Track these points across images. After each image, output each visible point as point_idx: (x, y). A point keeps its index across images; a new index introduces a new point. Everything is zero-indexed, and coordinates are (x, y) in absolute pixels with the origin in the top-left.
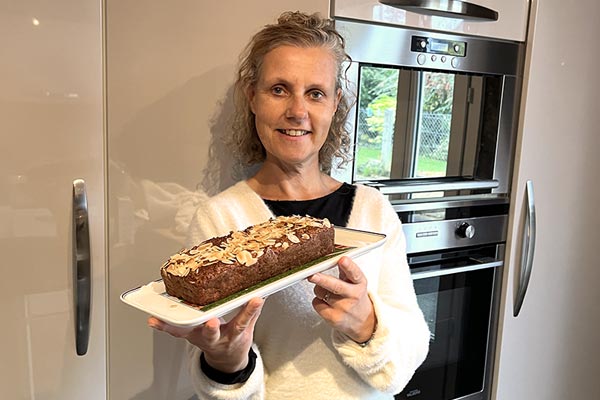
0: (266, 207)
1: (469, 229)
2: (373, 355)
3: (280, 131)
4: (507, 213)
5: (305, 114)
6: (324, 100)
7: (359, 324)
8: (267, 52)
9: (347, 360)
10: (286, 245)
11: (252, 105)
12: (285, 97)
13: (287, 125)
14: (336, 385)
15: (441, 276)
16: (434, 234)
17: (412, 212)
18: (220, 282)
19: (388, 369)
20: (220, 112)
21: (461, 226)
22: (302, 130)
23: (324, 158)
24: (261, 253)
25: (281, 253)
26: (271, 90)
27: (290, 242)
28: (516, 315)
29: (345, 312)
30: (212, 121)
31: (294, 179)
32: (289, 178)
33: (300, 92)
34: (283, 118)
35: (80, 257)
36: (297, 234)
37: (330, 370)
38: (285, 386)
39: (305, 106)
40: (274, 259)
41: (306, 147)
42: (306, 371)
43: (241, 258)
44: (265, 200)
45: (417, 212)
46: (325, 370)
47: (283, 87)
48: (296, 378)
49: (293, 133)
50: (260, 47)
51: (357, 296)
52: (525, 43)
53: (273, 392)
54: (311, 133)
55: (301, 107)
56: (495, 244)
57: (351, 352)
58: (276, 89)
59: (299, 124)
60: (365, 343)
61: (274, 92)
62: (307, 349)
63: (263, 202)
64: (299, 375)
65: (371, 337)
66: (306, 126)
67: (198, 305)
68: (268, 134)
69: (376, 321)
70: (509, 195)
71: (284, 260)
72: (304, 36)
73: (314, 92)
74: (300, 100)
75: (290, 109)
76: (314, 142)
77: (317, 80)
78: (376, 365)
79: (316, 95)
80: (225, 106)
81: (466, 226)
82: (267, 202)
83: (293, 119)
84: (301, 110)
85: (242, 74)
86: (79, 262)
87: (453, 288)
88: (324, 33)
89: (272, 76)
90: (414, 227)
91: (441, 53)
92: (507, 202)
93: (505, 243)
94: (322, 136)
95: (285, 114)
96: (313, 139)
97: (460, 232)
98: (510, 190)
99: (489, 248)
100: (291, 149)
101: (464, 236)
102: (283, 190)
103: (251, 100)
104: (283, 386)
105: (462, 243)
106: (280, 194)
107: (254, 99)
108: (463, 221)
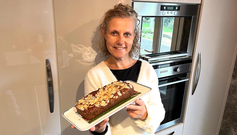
0: (111, 72)
1: (178, 69)
2: (146, 125)
3: (115, 47)
4: (191, 62)
5: (124, 43)
6: (130, 36)
7: (142, 116)
8: (110, 20)
9: (138, 125)
10: (117, 97)
11: (105, 37)
12: (116, 36)
13: (117, 46)
14: (134, 131)
15: (168, 86)
16: (167, 71)
17: (159, 65)
18: (95, 113)
19: (151, 128)
20: (94, 35)
21: (176, 68)
22: (122, 48)
23: (130, 54)
24: (108, 102)
25: (115, 100)
26: (112, 33)
27: (118, 96)
28: (192, 94)
29: (137, 114)
30: (92, 38)
31: (120, 62)
32: (119, 62)
33: (122, 35)
34: (116, 44)
35: (49, 80)
36: (121, 92)
37: (132, 126)
38: (118, 131)
39: (123, 39)
40: (113, 103)
41: (124, 52)
42: (124, 127)
43: (102, 104)
44: (111, 69)
45: (161, 65)
46: (131, 126)
47: (115, 33)
48: (121, 129)
49: (119, 48)
50: (107, 18)
51: (141, 109)
52: (201, 4)
53: (114, 133)
54: (126, 48)
55: (122, 40)
56: (187, 73)
57: (139, 123)
58: (113, 33)
59: (121, 45)
60: (144, 120)
61: (113, 34)
62: (125, 120)
63: (110, 70)
64: (122, 128)
65: (145, 119)
66: (124, 46)
67: (88, 120)
68: (111, 49)
69: (147, 114)
70: (192, 56)
71: (116, 102)
72: (123, 15)
73: (127, 34)
74: (122, 38)
75: (118, 41)
76: (126, 51)
77: (128, 30)
78: (147, 127)
79: (127, 35)
80: (96, 33)
81: (177, 68)
82: (111, 70)
83: (119, 44)
84: (122, 41)
85: (102, 26)
86: (49, 82)
87: (171, 88)
88: (130, 13)
89: (112, 29)
90: (160, 70)
91: (171, 10)
92: (191, 59)
93: (190, 72)
94: (129, 48)
95: (116, 42)
96: (126, 50)
97: (175, 70)
98: (193, 54)
99: (185, 74)
100: (118, 54)
101: (176, 71)
102: (117, 66)
103: (105, 35)
104: (117, 131)
105: (176, 73)
106: (116, 67)
107: (106, 35)
108: (176, 66)
